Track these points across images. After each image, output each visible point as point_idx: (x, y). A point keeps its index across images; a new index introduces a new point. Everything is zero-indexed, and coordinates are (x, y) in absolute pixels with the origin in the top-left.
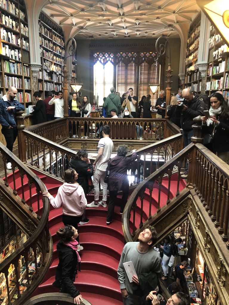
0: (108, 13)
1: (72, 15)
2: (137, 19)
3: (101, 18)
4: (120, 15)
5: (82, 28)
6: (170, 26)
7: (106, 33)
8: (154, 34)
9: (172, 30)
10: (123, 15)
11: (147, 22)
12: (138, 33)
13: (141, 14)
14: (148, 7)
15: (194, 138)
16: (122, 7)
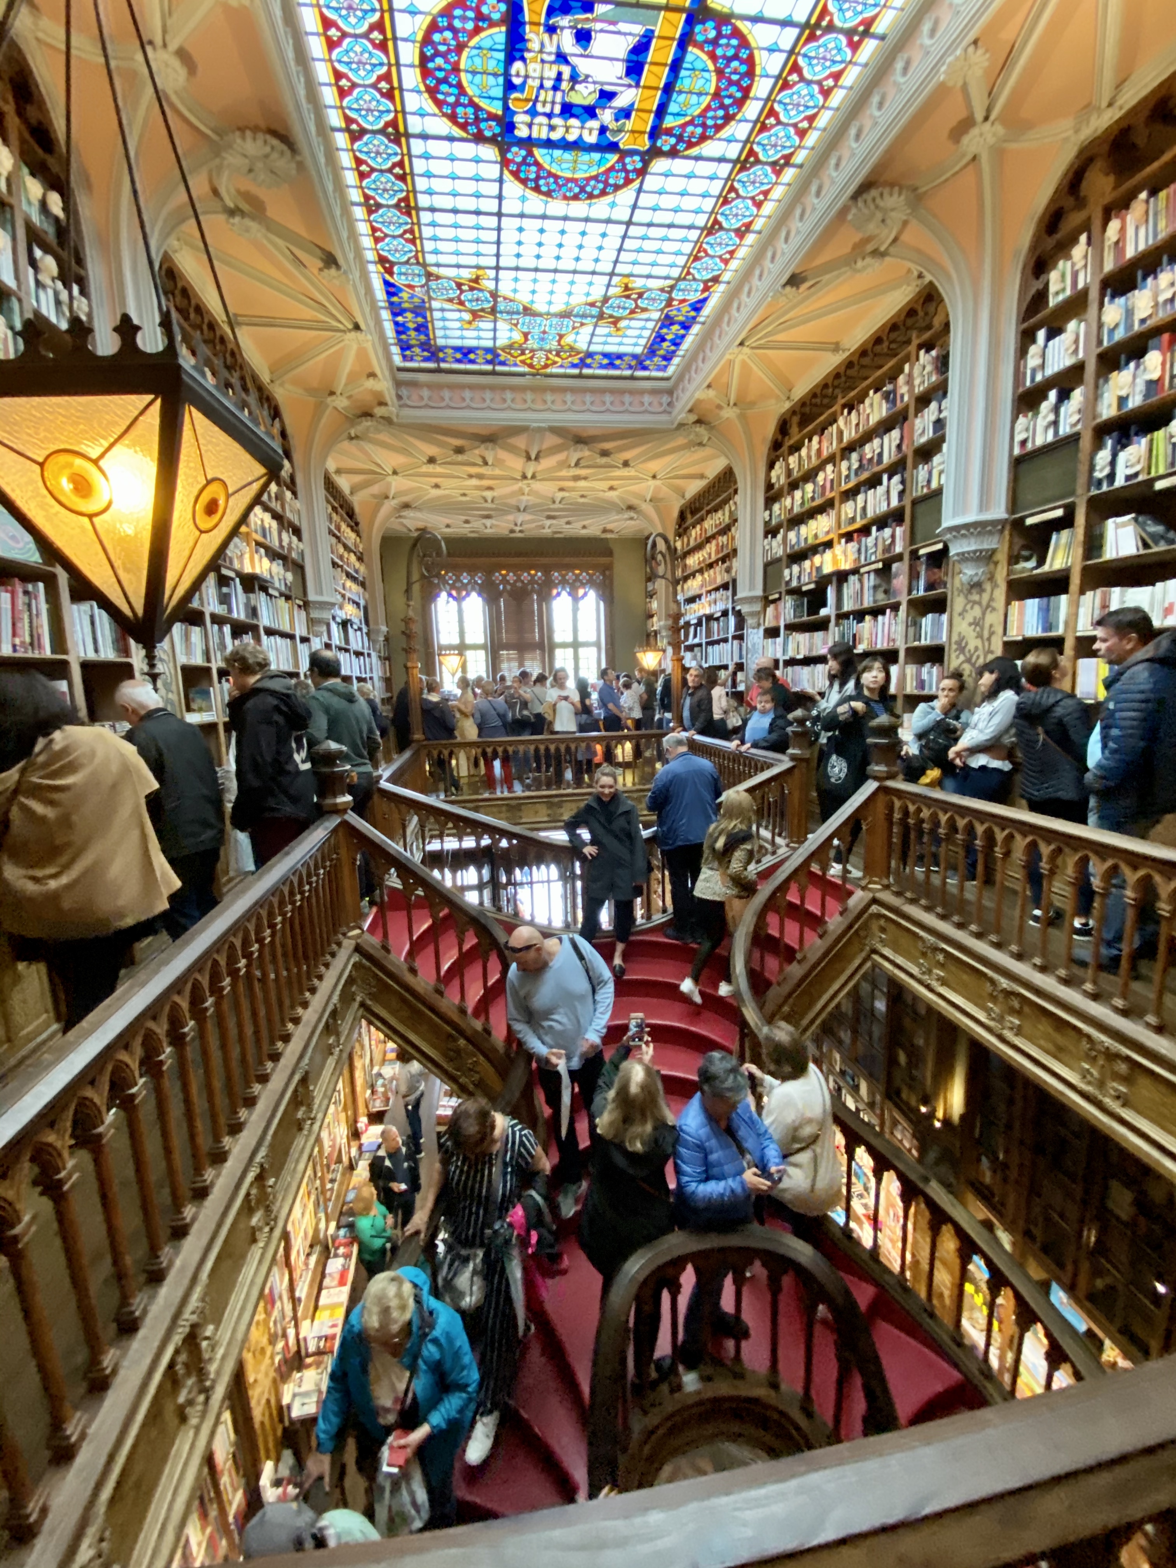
0: (497, 472)
1: (395, 473)
2: (561, 489)
3: (474, 482)
4: (524, 477)
5: (406, 506)
6: (630, 508)
7: (467, 522)
8: (584, 527)
9: (632, 519)
10: (533, 477)
11: (582, 496)
12: (548, 522)
13: (576, 478)
14: (604, 460)
15: (877, 768)
16: (537, 458)
